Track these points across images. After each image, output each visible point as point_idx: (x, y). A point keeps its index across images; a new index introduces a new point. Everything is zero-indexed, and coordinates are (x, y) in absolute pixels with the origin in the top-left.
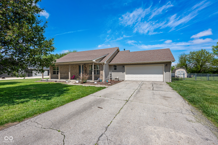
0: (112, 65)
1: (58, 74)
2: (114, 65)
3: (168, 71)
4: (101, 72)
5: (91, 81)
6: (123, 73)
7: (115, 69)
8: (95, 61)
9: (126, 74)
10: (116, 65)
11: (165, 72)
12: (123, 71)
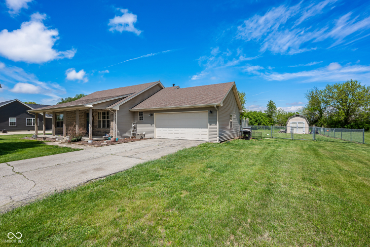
0: (137, 112)
1: (62, 126)
2: (140, 112)
3: (214, 123)
4: (111, 123)
5: (86, 139)
6: (151, 125)
7: (141, 119)
8: (92, 106)
9: (157, 127)
10: (142, 112)
11: (210, 124)
12: (152, 123)
